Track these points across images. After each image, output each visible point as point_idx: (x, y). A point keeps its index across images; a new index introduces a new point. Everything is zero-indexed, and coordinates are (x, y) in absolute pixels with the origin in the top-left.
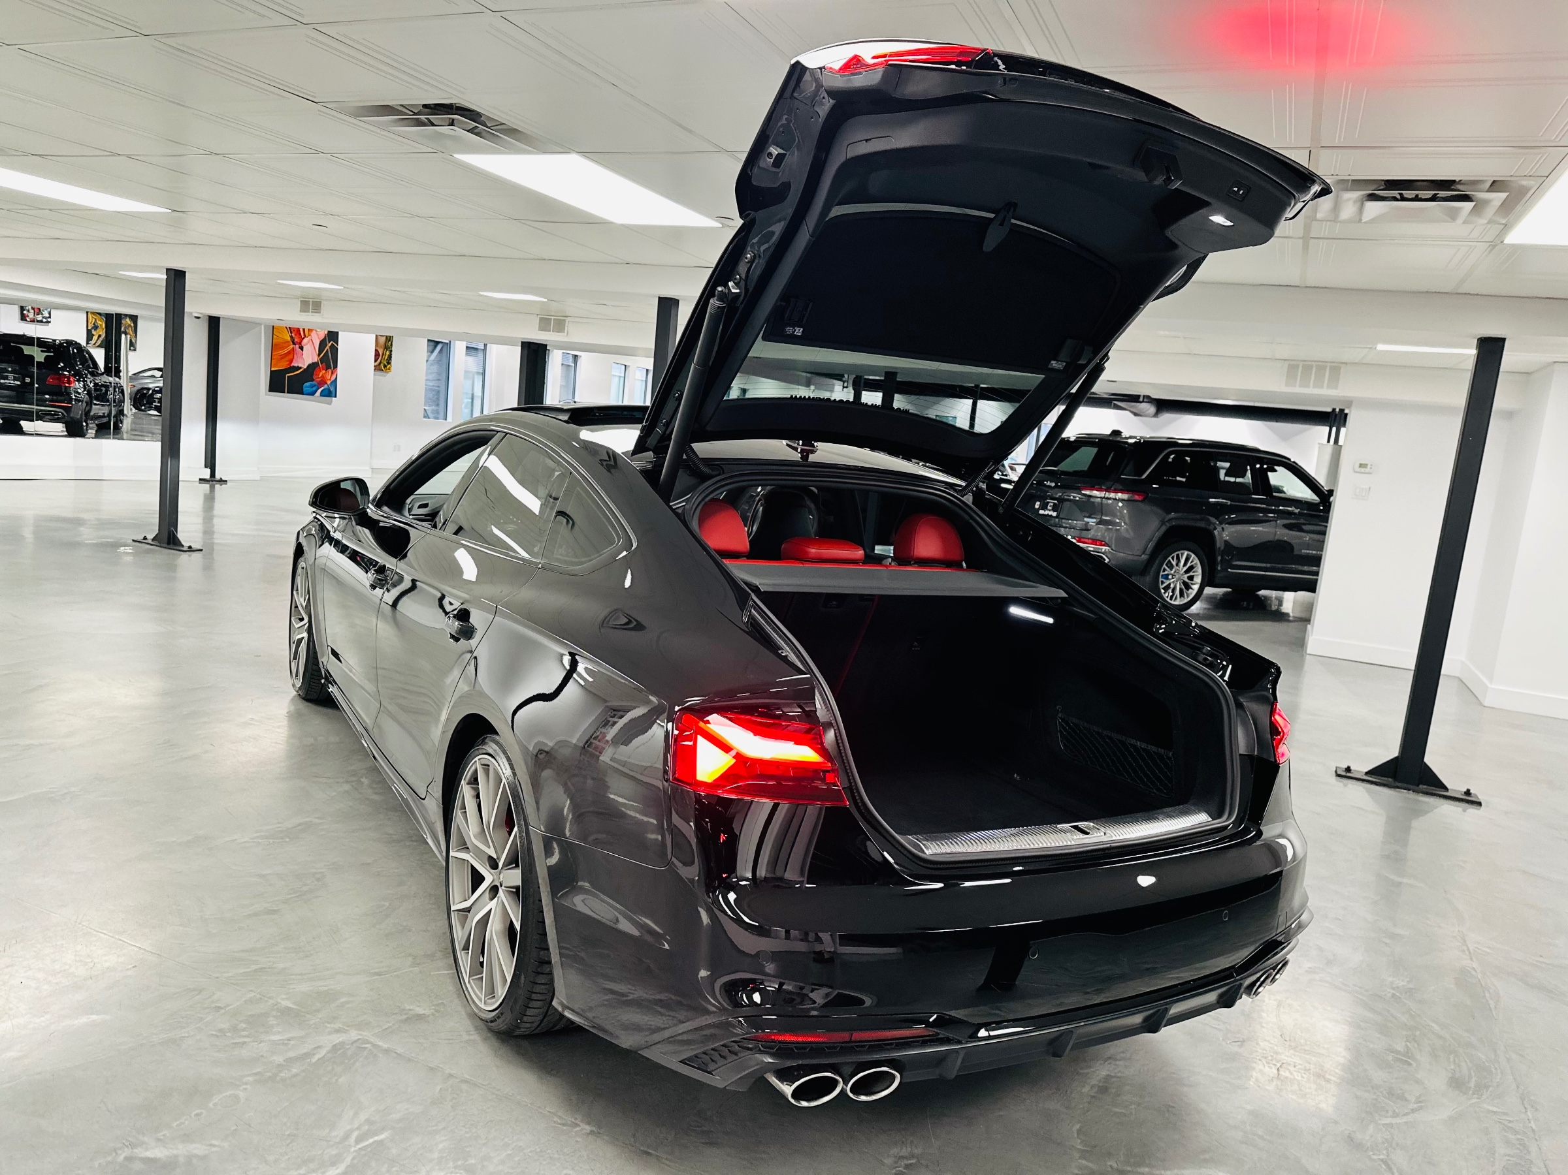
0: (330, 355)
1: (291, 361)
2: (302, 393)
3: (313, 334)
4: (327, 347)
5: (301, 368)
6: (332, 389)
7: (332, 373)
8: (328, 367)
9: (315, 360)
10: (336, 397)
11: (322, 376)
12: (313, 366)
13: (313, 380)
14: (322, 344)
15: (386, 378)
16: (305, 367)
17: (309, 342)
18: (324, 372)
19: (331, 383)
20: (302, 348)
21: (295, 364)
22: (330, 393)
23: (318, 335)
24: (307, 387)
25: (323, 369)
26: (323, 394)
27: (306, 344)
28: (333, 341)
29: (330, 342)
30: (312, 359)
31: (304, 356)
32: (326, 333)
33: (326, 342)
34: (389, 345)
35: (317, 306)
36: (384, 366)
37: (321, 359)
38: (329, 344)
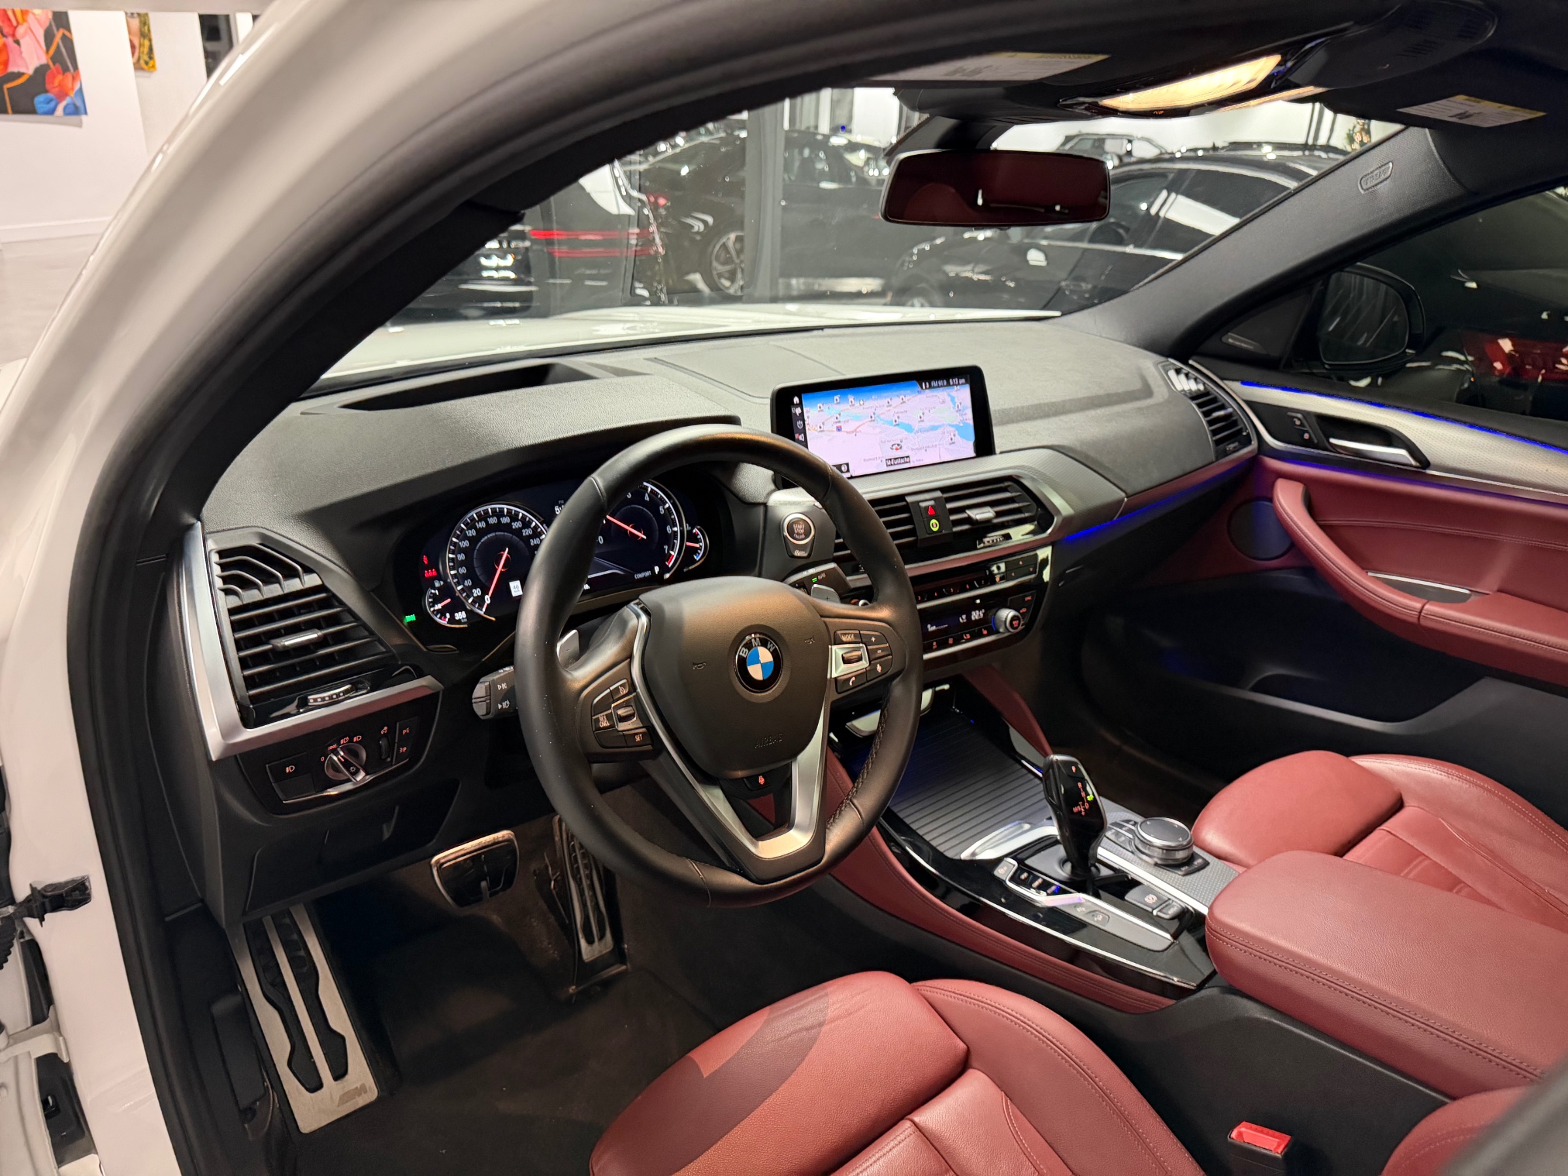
0: (63, 50)
1: (6, 64)
2: (32, 111)
3: (30, 18)
4: (58, 39)
5: (20, 75)
6: (79, 103)
7: (74, 79)
8: (65, 70)
9: (43, 59)
10: (86, 113)
11: (60, 85)
12: (41, 71)
13: (46, 91)
14: (49, 37)
15: (152, 81)
16: (30, 71)
17: (25, 33)
18: (60, 77)
19: (76, 94)
20: (17, 42)
21: (12, 69)
22: (77, 110)
23: (38, 21)
24: (41, 102)
25: (59, 73)
26: (67, 111)
27: (23, 36)
28: (63, 27)
29: (58, 29)
30: (38, 58)
31: (24, 55)
32: (50, 15)
33: (52, 31)
34: (146, 29)
36: (145, 63)
37: (52, 58)
38: (59, 35)
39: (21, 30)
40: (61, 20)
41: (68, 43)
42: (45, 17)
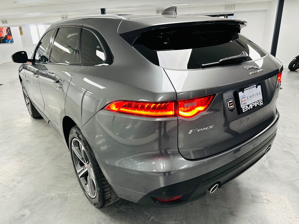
1: (1, 36)
2: (6, 43)
3: (4, 28)
4: (8, 31)
5: (3, 37)
6: (12, 41)
8: (10, 36)
9: (6, 34)
12: (6, 36)
13: (7, 39)
14: (7, 31)
16: (5, 36)
20: (2, 32)
21: (2, 36)
22: (12, 42)
34: (21, 28)
35: (6, 22)
36: (21, 33)
37: (8, 34)
38: (9, 30)
39: (3, 30)
40: (9, 28)
41: (10, 31)
42: (6, 28)
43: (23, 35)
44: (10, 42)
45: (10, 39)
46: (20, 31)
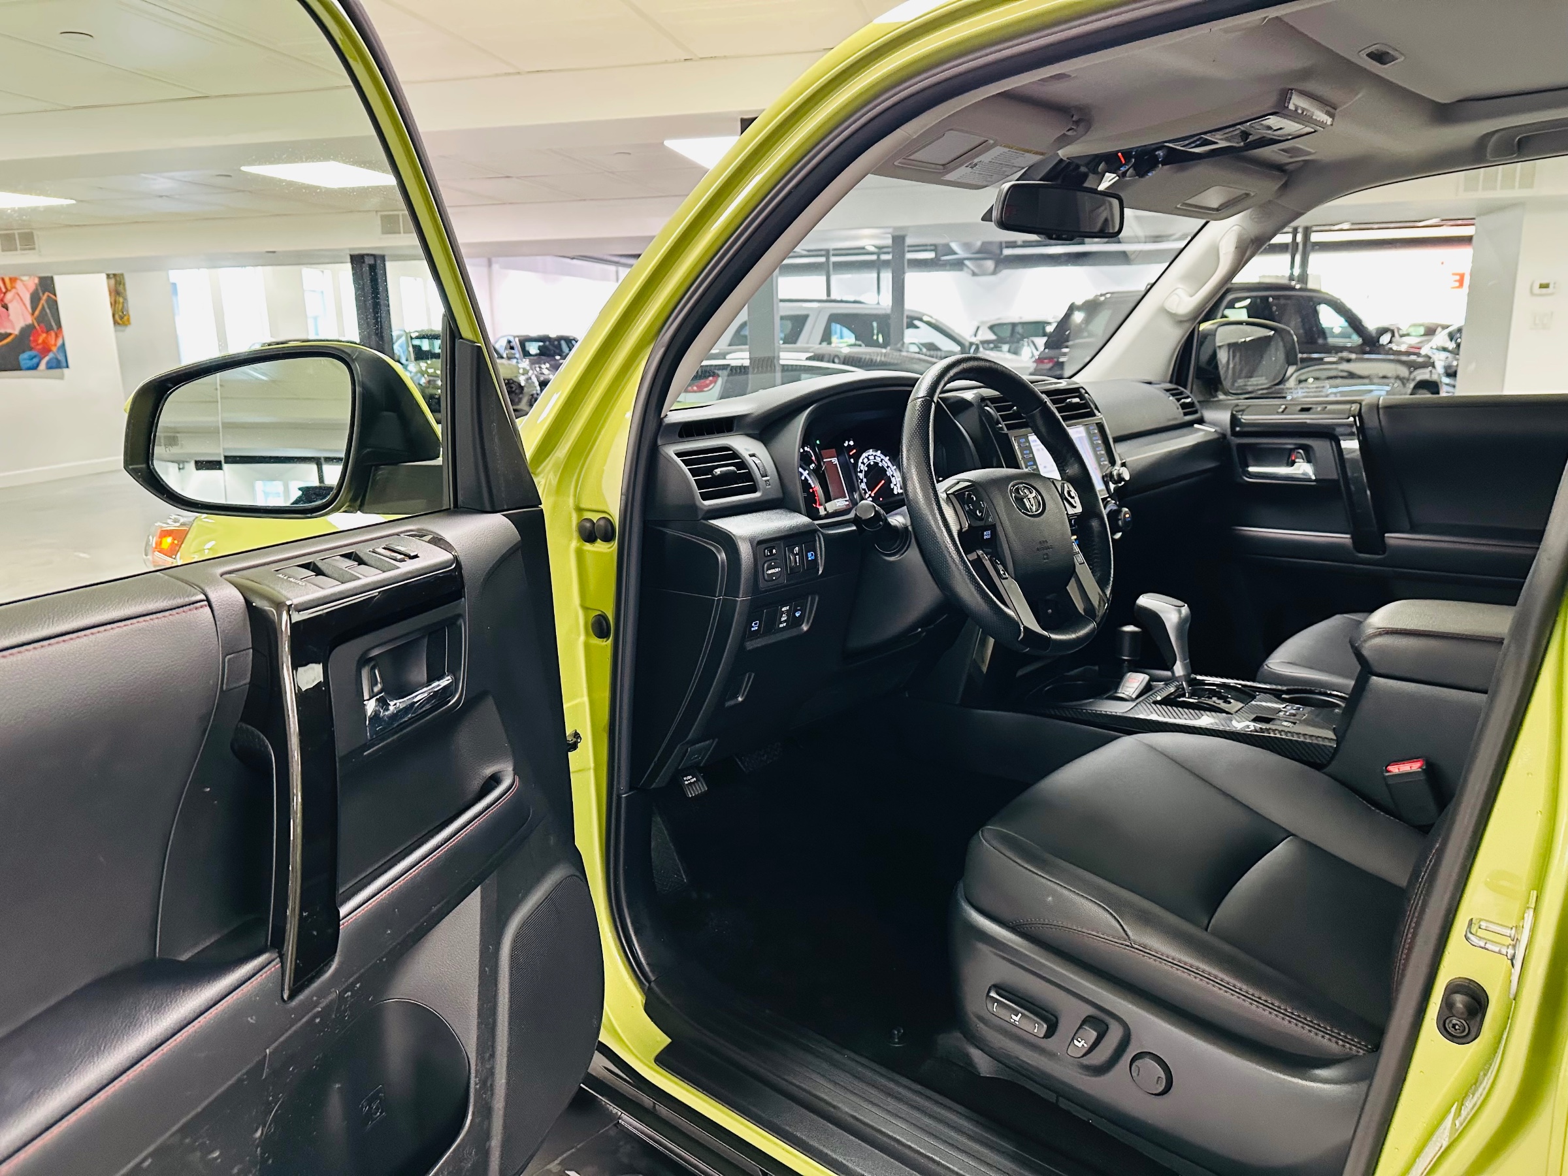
0: (48, 311)
2: (17, 368)
3: (19, 285)
4: (43, 301)
5: (10, 334)
6: (61, 357)
7: (57, 336)
8: (48, 330)
9: (29, 320)
10: (67, 367)
11: (44, 342)
12: (27, 331)
13: (31, 349)
14: (35, 300)
15: (126, 333)
16: (16, 332)
17: (14, 296)
18: (44, 335)
19: (59, 349)
20: (6, 307)
22: (59, 364)
23: (24, 285)
24: (25, 359)
25: (43, 332)
26: (50, 365)
27: (11, 301)
28: (49, 292)
29: (43, 294)
30: (25, 320)
31: (12, 317)
32: (37, 281)
33: (38, 294)
34: (121, 288)
35: (28, 240)
36: (120, 318)
37: (37, 319)
38: (44, 298)
39: (9, 296)
40: (47, 285)
41: (53, 305)
42: (31, 283)
43: (129, 330)
44: (50, 367)
45: (46, 350)
46: (114, 304)
